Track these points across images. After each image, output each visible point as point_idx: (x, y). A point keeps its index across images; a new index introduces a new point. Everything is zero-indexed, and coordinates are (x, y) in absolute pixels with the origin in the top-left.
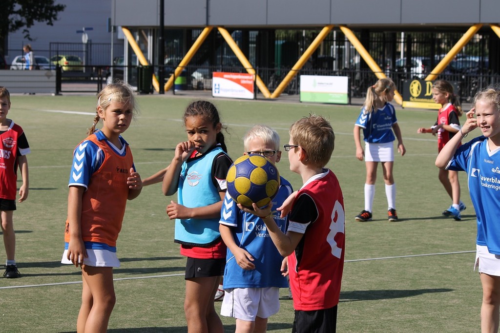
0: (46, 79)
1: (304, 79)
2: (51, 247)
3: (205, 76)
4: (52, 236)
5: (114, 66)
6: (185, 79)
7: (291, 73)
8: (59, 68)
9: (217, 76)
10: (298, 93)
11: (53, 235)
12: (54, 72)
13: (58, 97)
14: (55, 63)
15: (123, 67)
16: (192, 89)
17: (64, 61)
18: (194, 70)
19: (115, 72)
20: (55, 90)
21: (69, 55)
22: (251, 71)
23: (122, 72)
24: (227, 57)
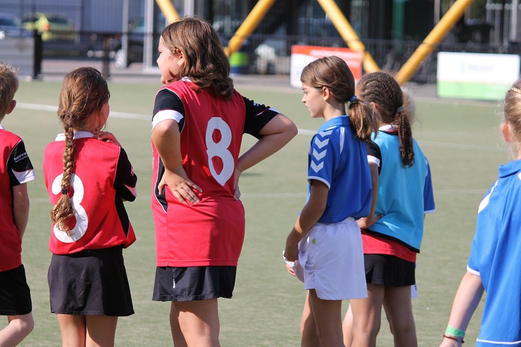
0: (16, 52)
1: (444, 58)
2: (47, 339)
3: (278, 53)
4: (47, 321)
5: (129, 34)
6: (245, 56)
7: (422, 49)
8: (37, 35)
9: (299, 52)
10: (435, 82)
11: (48, 318)
12: (30, 42)
13: (37, 83)
14: (29, 26)
15: (143, 35)
16: (256, 73)
17: (43, 24)
18: (260, 42)
19: (131, 44)
20: (31, 71)
21: (52, 14)
22: (356, 45)
23: (141, 44)
24: (315, 20)
